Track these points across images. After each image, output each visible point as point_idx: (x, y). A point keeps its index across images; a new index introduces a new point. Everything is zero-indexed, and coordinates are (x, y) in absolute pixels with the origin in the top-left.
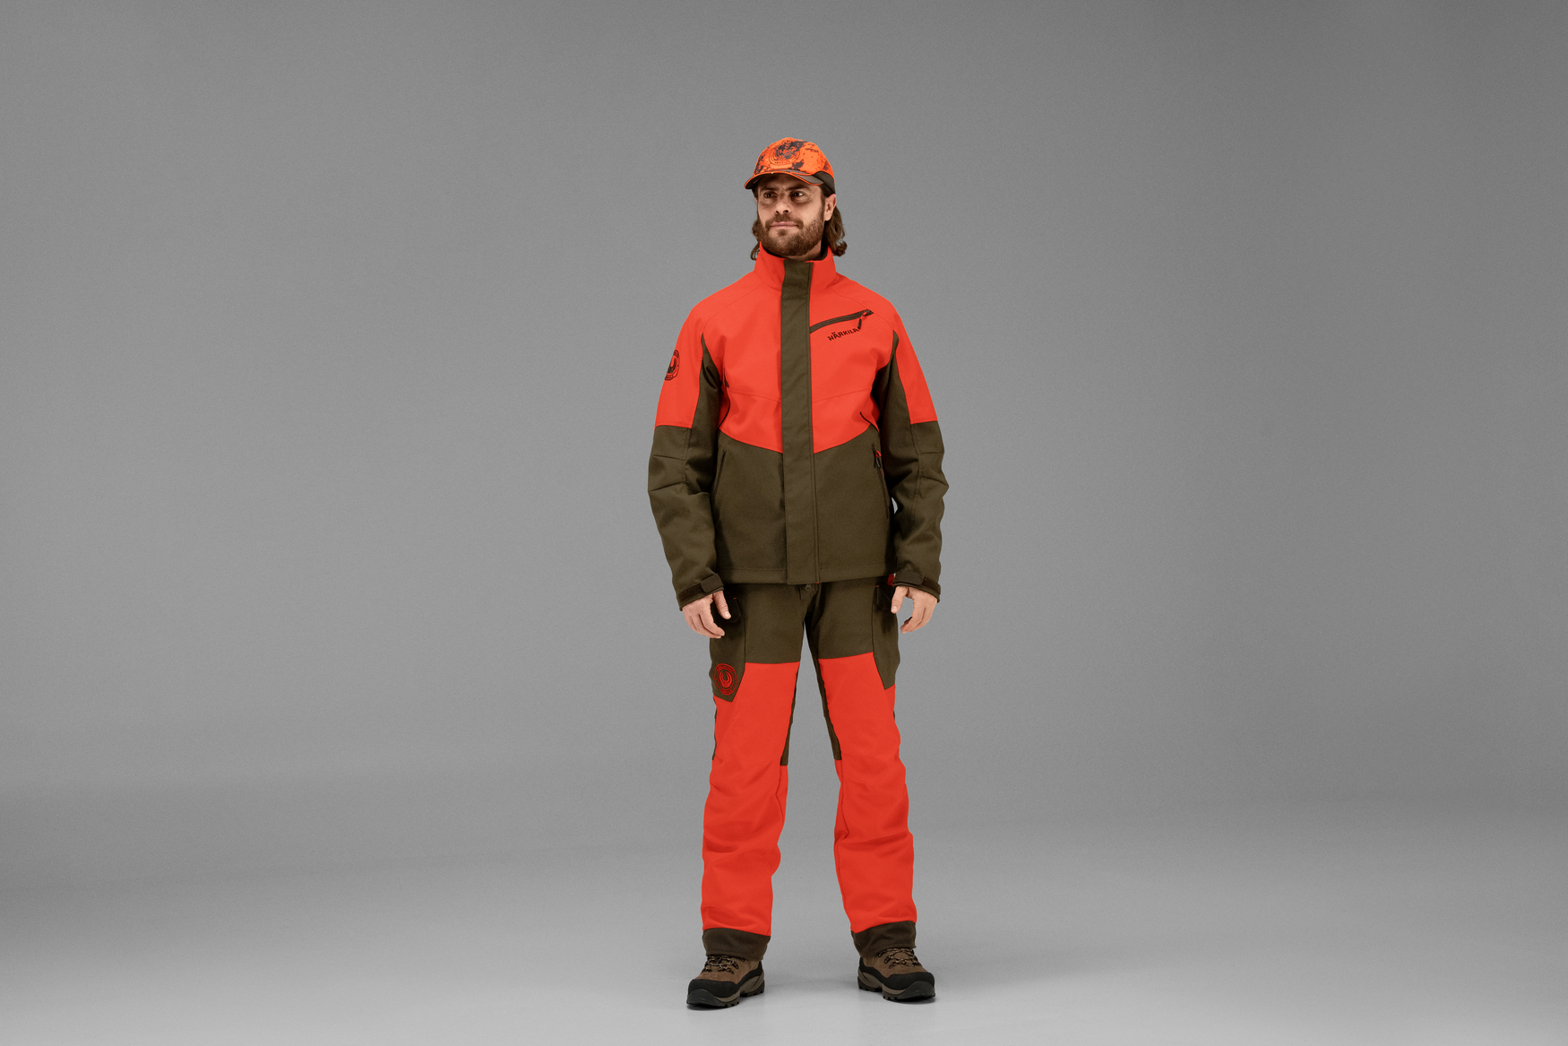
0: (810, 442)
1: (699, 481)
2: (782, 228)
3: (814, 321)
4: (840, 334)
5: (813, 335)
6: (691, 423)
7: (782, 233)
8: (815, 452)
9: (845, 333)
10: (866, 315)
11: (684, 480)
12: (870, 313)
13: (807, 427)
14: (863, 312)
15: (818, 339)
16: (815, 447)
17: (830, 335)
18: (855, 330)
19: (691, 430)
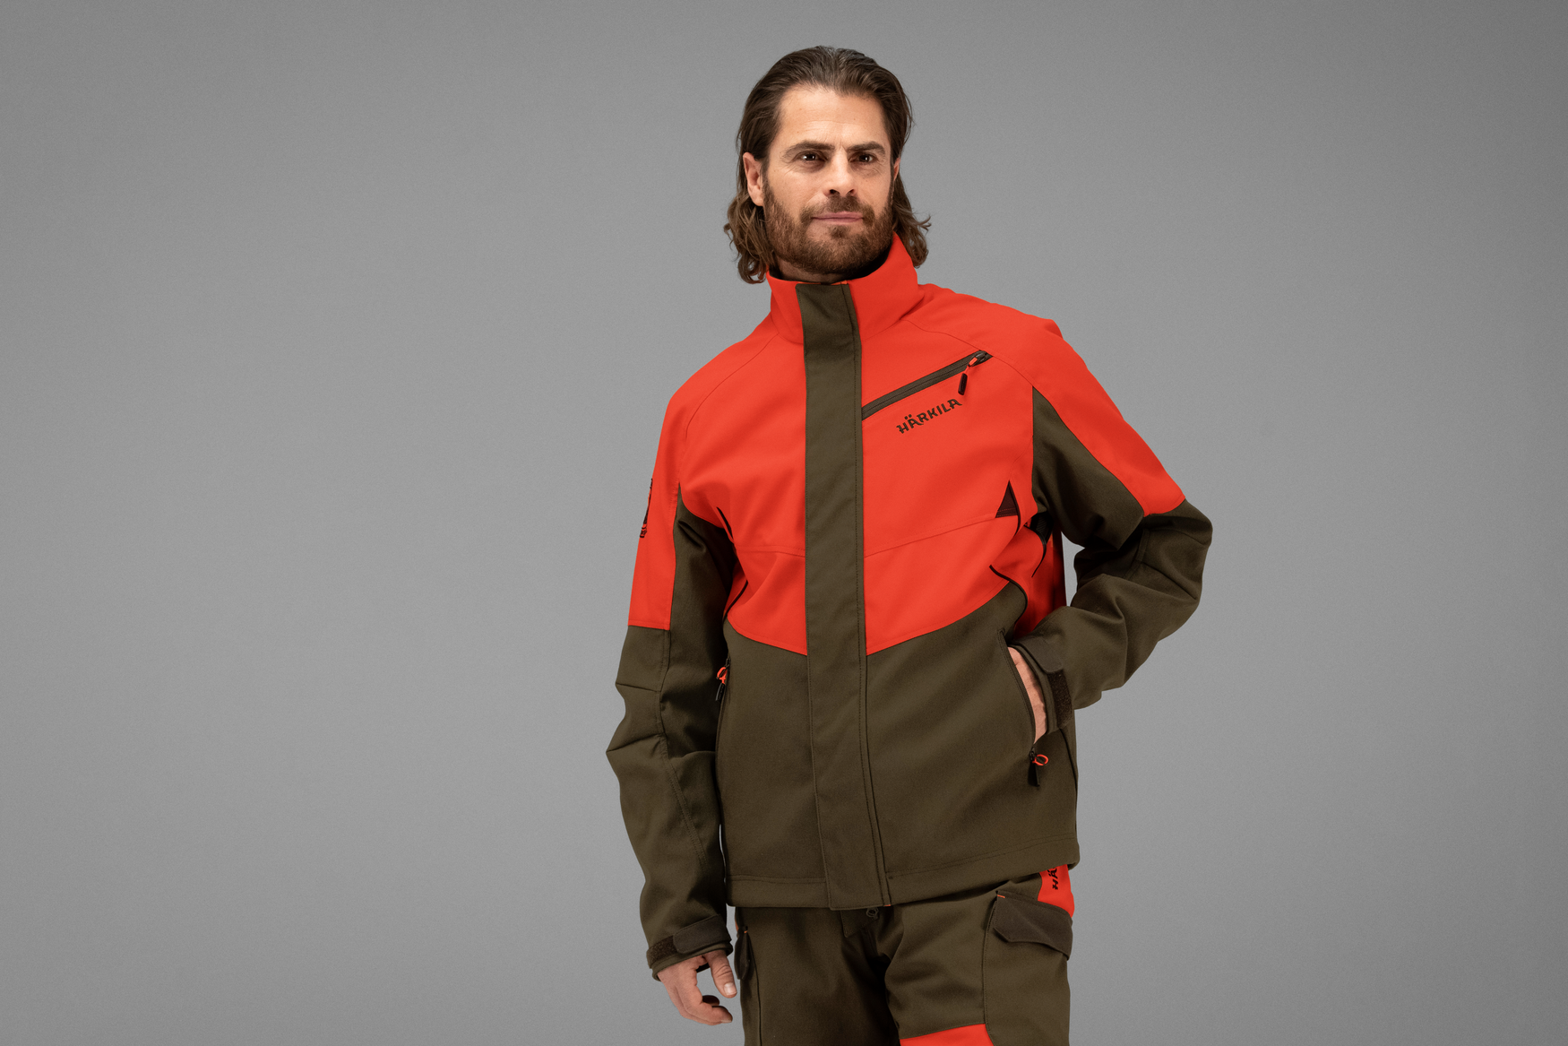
0: (859, 633)
1: (689, 730)
2: (841, 223)
3: (870, 395)
4: (922, 417)
5: (868, 423)
6: (667, 620)
7: (838, 234)
8: (870, 651)
9: (932, 414)
10: (976, 364)
11: (661, 729)
12: (984, 358)
13: (855, 603)
14: (970, 357)
15: (878, 432)
16: (868, 643)
17: (901, 421)
18: (953, 403)
19: (670, 633)
